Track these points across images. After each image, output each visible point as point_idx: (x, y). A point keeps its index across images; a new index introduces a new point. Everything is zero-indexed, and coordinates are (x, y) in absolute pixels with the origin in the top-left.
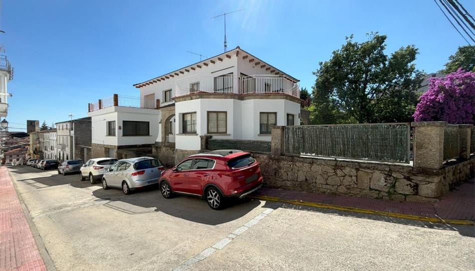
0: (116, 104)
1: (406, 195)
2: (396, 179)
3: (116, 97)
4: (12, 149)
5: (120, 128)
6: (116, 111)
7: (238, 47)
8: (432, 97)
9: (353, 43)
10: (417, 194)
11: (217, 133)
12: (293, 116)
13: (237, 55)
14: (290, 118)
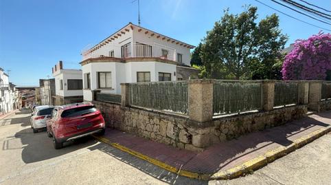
0: (61, 68)
1: (185, 144)
2: (180, 129)
3: (61, 62)
4: (29, 97)
5: (65, 84)
6: (61, 73)
7: (130, 23)
8: (295, 56)
9: (229, 15)
10: (191, 143)
11: (106, 88)
12: (170, 74)
13: (132, 29)
14: (166, 75)
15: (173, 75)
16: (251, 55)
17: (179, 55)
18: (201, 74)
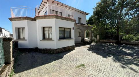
12: (70, 29)
13: (48, 1)
14: (66, 30)
15: (72, 29)
16: (126, 17)
17: (80, 18)
18: (93, 29)
